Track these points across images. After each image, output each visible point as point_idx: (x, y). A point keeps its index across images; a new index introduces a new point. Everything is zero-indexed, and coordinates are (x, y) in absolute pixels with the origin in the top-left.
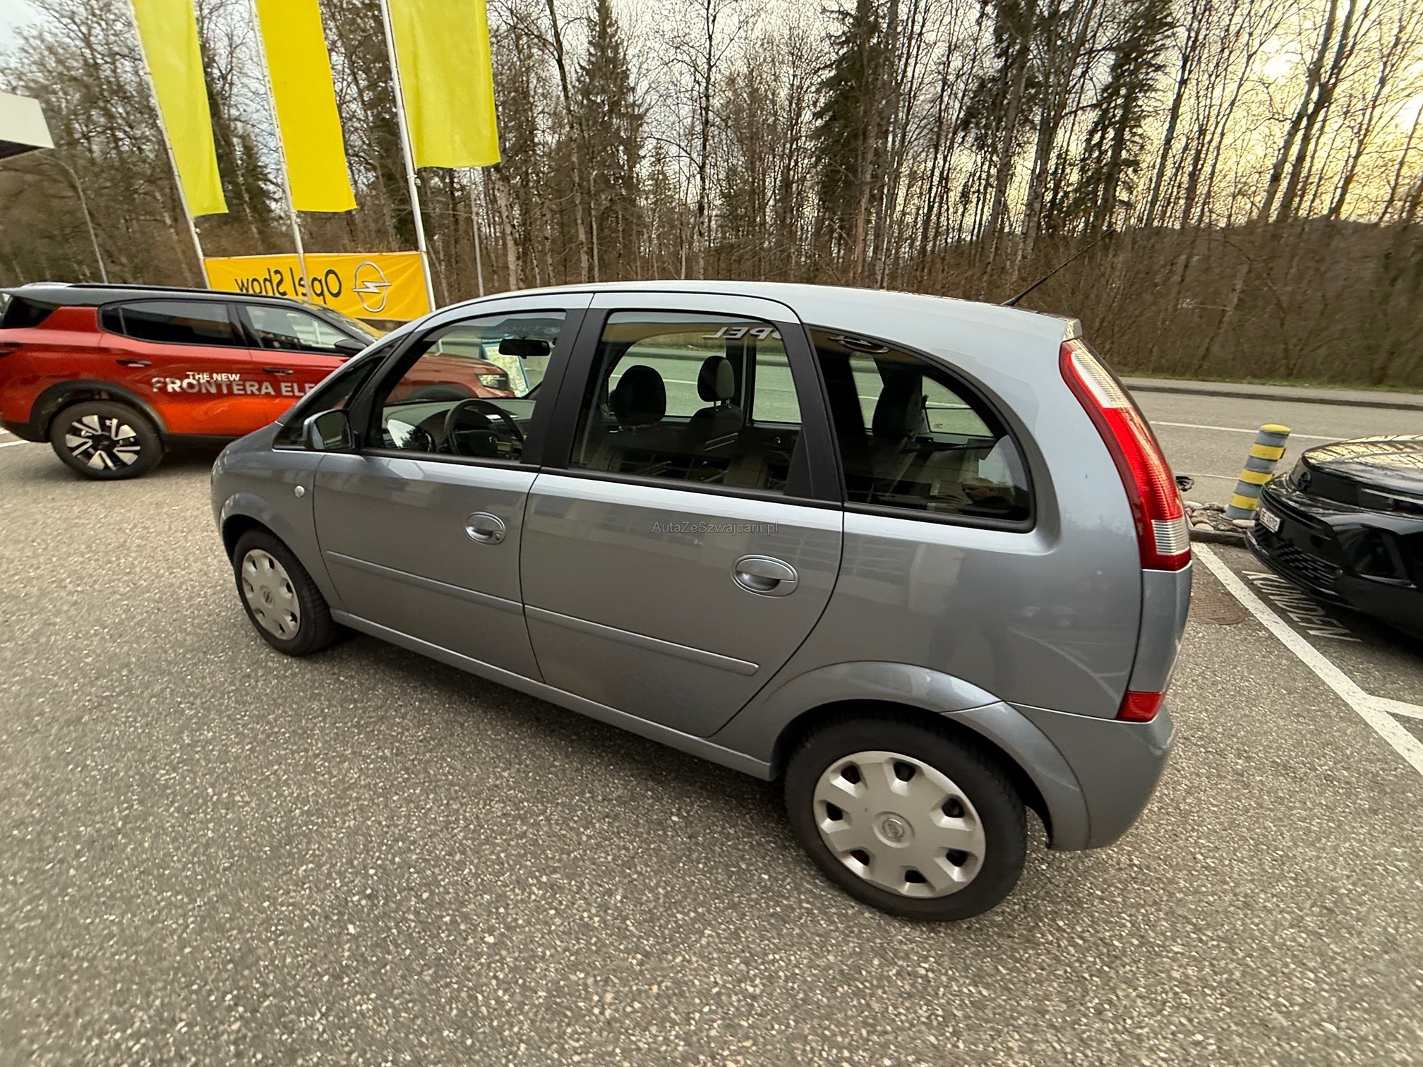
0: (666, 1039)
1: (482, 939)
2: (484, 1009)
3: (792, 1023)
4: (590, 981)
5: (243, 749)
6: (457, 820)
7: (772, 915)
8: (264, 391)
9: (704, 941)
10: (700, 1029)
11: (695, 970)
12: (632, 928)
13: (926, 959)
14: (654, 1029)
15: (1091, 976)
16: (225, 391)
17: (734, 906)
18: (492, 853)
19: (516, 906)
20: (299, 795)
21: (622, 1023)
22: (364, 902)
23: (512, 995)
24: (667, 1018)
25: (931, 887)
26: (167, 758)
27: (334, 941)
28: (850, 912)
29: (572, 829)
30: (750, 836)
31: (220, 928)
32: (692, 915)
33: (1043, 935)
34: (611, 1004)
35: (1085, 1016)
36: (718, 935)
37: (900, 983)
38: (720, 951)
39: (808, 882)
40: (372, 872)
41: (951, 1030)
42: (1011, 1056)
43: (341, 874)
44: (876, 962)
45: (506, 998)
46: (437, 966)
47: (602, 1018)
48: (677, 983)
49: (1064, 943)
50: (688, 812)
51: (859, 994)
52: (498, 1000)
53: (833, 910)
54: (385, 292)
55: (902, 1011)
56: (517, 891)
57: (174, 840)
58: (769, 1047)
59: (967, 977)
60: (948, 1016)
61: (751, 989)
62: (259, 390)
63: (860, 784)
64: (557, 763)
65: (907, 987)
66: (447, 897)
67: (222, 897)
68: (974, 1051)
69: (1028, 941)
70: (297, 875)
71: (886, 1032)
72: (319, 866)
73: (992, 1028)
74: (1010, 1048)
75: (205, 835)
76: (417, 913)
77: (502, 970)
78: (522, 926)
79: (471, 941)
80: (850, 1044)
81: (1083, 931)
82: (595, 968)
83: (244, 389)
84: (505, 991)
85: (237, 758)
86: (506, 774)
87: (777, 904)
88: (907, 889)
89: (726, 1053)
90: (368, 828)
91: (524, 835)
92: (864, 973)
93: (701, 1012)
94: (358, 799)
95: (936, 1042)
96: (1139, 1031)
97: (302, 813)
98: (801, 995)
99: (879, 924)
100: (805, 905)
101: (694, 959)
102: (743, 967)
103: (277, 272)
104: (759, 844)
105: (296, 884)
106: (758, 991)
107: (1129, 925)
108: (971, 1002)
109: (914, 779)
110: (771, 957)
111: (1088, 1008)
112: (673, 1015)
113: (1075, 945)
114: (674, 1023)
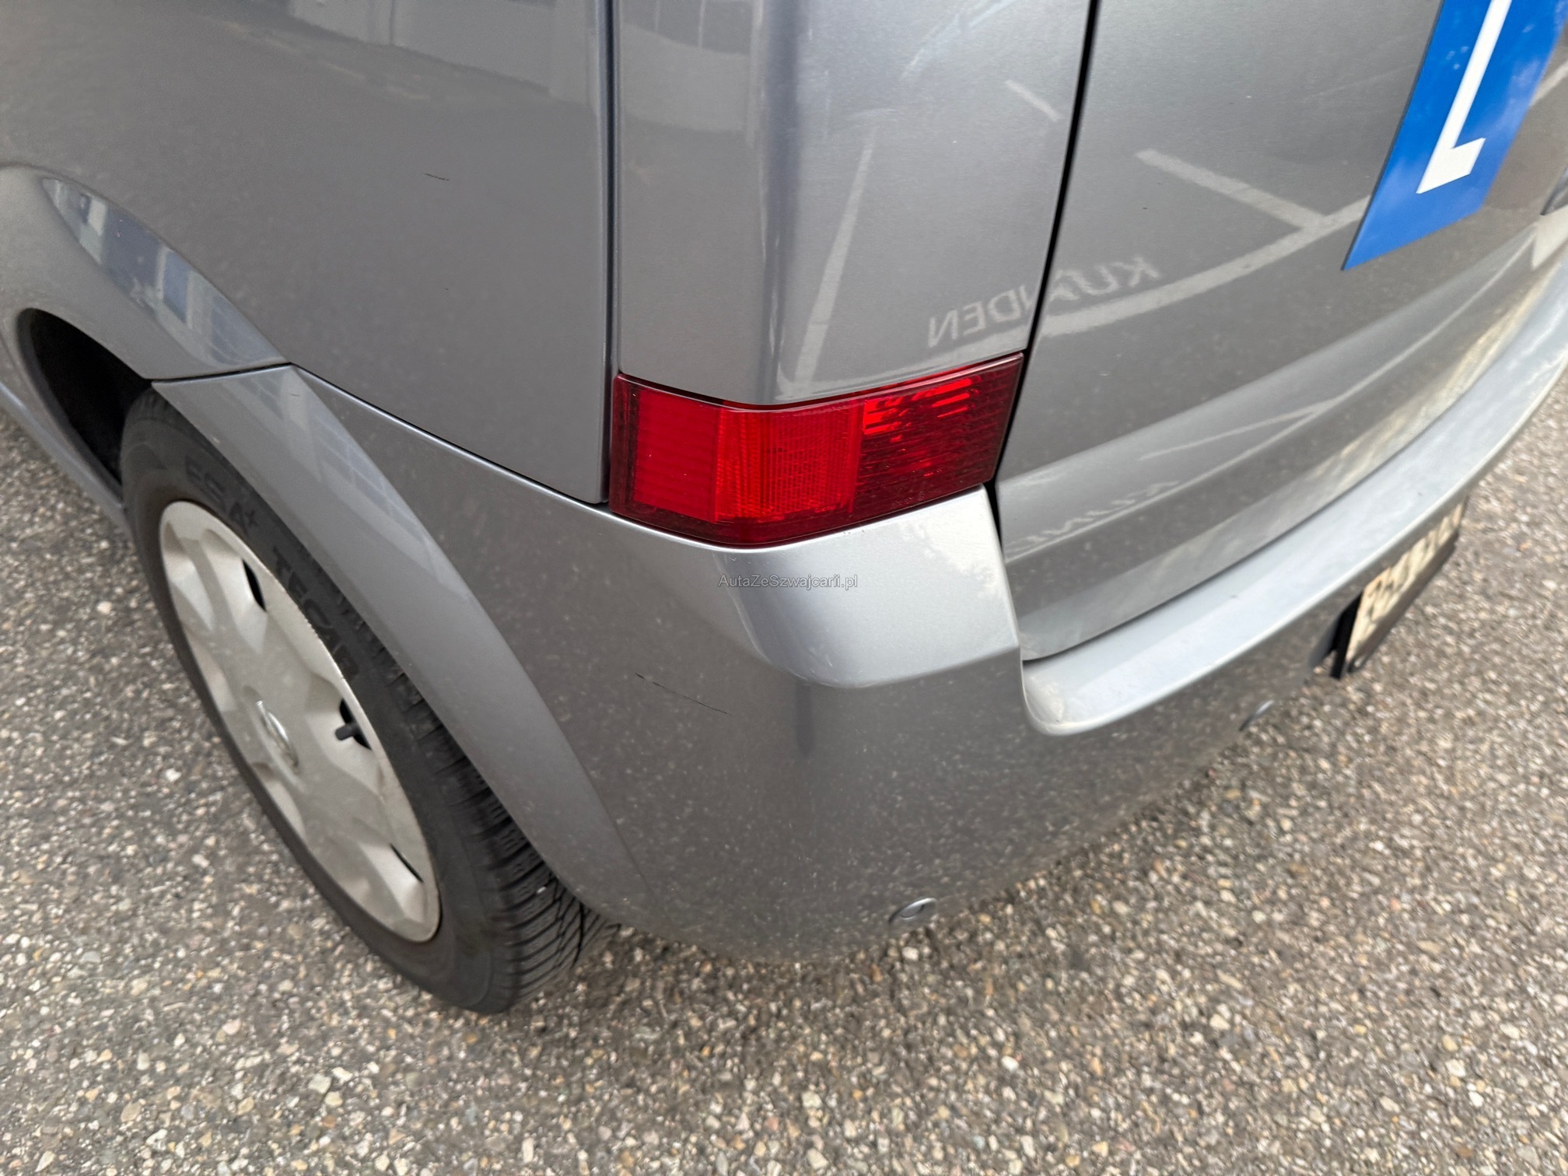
7: (104, 857)
13: (358, 1060)
33: (728, 1110)
37: (239, 1091)
44: (231, 1028)
51: (122, 1078)
59: (418, 1136)
65: (247, 1105)
69: (673, 1111)
92: (180, 1040)
99: (324, 952)
100: (200, 860)
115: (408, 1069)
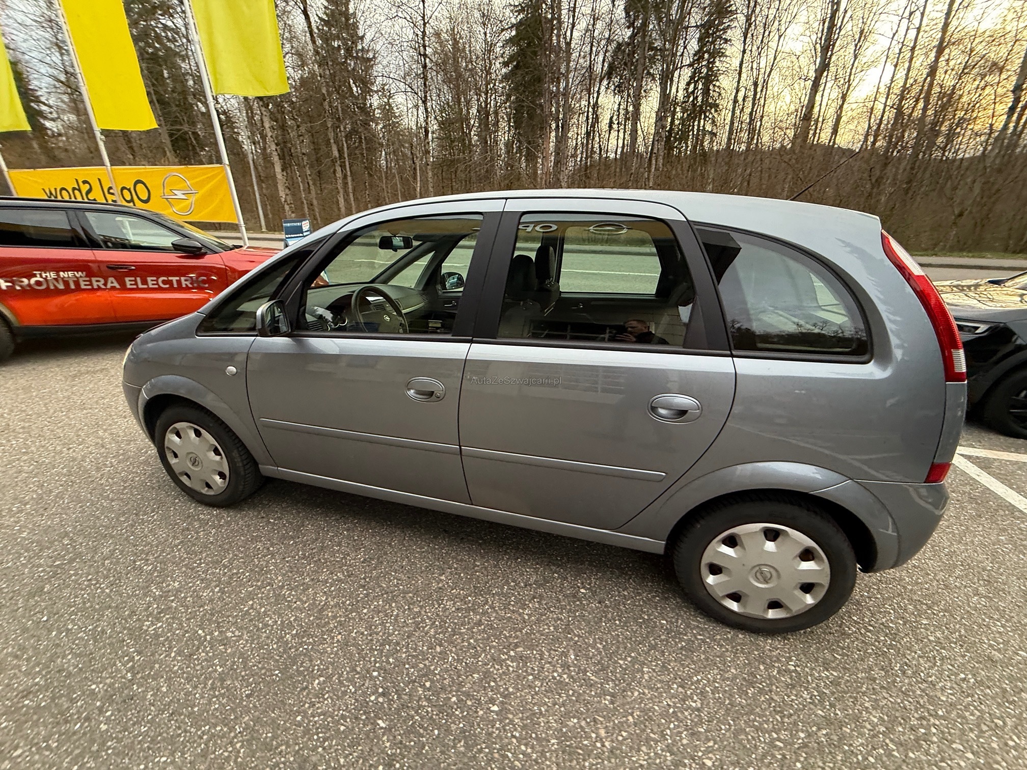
0: (656, 754)
1: (489, 709)
2: (517, 763)
3: (732, 722)
4: (583, 723)
5: (213, 591)
6: (423, 621)
7: (681, 648)
8: (109, 286)
9: (646, 677)
10: (674, 741)
11: (651, 699)
12: (593, 678)
13: (790, 659)
14: (644, 748)
15: (888, 649)
16: (73, 286)
17: (654, 647)
18: (463, 641)
19: (501, 679)
20: (282, 622)
21: (621, 750)
22: (381, 700)
23: (533, 747)
24: (648, 739)
25: (788, 609)
26: (146, 609)
27: (372, 736)
28: (729, 636)
29: (513, 612)
30: (639, 594)
31: (267, 747)
32: (629, 659)
33: (849, 628)
34: (606, 738)
35: (898, 676)
36: (654, 670)
37: (783, 679)
38: (661, 681)
39: (693, 621)
40: (375, 674)
41: (828, 703)
42: (871, 713)
43: (351, 681)
44: (762, 667)
45: (529, 750)
46: (465, 737)
47: (605, 749)
48: (642, 710)
49: (863, 631)
50: (589, 584)
51: (761, 692)
52: (524, 754)
53: (718, 637)
54: (193, 199)
55: (793, 697)
56: (497, 667)
57: (189, 680)
58: (725, 743)
59: (820, 666)
60: (821, 694)
61: (694, 705)
62: (105, 284)
63: (737, 548)
64: (478, 564)
65: (789, 680)
66: (446, 682)
67: (257, 720)
68: (848, 715)
69: (842, 634)
70: (313, 688)
71: (791, 715)
72: (329, 678)
73: (850, 697)
74: (867, 708)
75: (216, 671)
76: (428, 700)
77: (516, 730)
78: (513, 693)
79: (481, 713)
80: (773, 727)
81: (870, 621)
82: (582, 713)
83: (91, 284)
84: (526, 745)
85: (211, 600)
86: (443, 578)
87: (681, 640)
88: (772, 614)
89: (700, 754)
90: (354, 639)
91: (479, 623)
92: (758, 677)
93: (669, 728)
94: (335, 617)
95: (823, 714)
96: (930, 679)
97: (293, 637)
98: (727, 702)
100: (699, 637)
101: (646, 691)
102: (680, 689)
103: (85, 182)
104: (649, 599)
105: (317, 696)
106: (699, 705)
107: (892, 612)
108: (831, 682)
109: (779, 539)
110: (695, 679)
111: (896, 671)
112: (652, 735)
113: (870, 631)
114: (656, 742)
115: (799, 655)
